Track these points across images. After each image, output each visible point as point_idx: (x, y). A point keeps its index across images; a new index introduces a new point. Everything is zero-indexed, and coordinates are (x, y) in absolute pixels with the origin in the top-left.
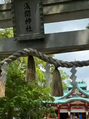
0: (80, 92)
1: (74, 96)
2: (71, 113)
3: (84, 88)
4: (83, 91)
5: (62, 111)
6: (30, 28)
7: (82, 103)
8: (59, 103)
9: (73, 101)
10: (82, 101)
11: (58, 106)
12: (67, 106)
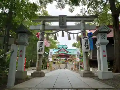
0: (65, 50)
3: (66, 48)
6: (63, 24)
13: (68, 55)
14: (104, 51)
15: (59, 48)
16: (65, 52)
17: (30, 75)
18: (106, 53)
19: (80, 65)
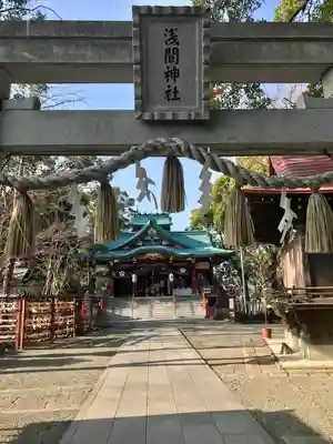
0: (160, 234)
1: (146, 242)
3: (167, 227)
6: (176, 92)
7: (161, 257)
8: (113, 258)
9: (144, 253)
10: (163, 253)
11: (112, 264)
12: (131, 262)
16: (163, 247)
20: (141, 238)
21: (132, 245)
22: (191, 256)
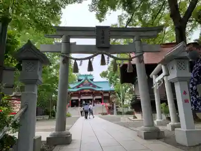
0: (89, 82)
1: (84, 86)
2: (81, 100)
3: (92, 80)
4: (92, 82)
5: (73, 98)
6: (104, 42)
8: (71, 92)
9: (83, 90)
10: (90, 89)
12: (78, 94)
13: (96, 91)
14: (185, 93)
15: (79, 80)
16: (91, 87)
17: (46, 140)
18: (188, 97)
19: (117, 107)
20: (82, 84)
21: (78, 87)
22: (102, 91)
